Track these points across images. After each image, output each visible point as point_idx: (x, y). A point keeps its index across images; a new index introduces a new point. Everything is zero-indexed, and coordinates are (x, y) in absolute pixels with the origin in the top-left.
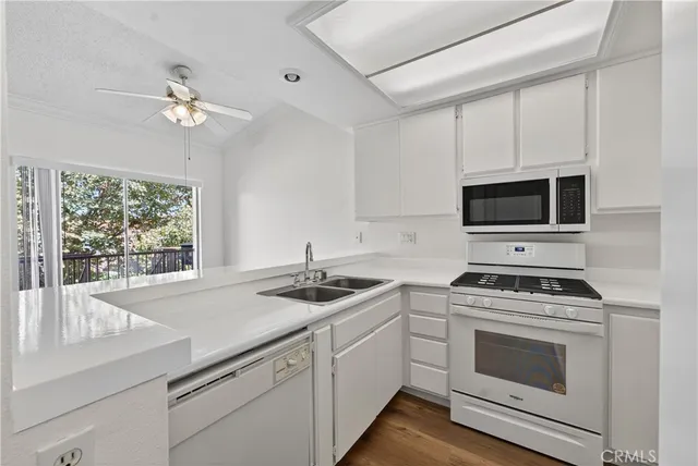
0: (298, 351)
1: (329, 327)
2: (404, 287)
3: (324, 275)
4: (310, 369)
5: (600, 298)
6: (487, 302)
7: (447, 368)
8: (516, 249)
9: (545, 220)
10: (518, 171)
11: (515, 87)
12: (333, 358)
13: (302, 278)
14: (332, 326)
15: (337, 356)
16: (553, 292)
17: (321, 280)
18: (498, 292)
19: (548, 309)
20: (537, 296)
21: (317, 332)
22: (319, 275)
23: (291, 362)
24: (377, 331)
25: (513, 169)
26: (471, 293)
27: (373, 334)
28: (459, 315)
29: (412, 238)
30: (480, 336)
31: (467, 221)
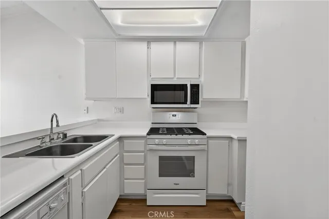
0: (58, 196)
1: (80, 172)
2: (121, 139)
3: (65, 136)
4: (66, 206)
5: (206, 134)
6: (164, 141)
7: (145, 178)
8: (173, 116)
9: (185, 103)
10: (175, 79)
11: (175, 40)
12: (82, 192)
13: (47, 139)
14: (81, 170)
15: (85, 190)
16: (190, 134)
17: (63, 139)
18: (169, 136)
19: (189, 142)
20: (185, 136)
21: (72, 177)
22: (61, 135)
23: (52, 205)
24: (107, 167)
25: (172, 78)
26: (157, 138)
27: (105, 170)
28: (151, 150)
29: (122, 110)
30: (161, 158)
31: (153, 102)
